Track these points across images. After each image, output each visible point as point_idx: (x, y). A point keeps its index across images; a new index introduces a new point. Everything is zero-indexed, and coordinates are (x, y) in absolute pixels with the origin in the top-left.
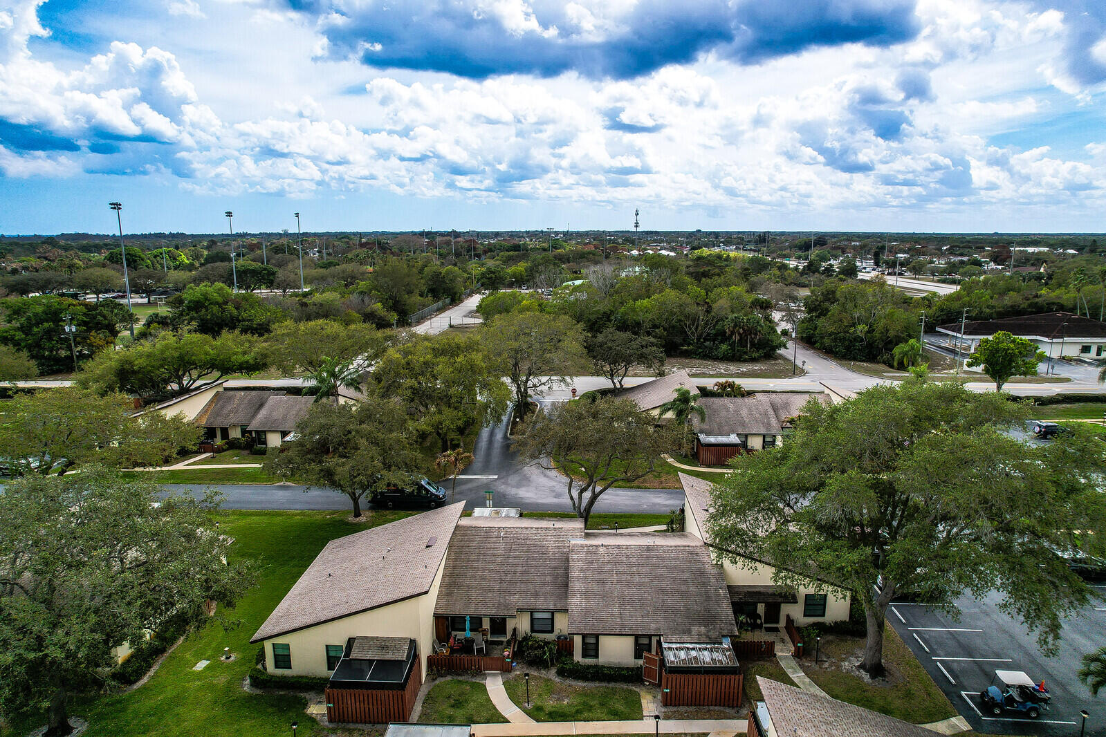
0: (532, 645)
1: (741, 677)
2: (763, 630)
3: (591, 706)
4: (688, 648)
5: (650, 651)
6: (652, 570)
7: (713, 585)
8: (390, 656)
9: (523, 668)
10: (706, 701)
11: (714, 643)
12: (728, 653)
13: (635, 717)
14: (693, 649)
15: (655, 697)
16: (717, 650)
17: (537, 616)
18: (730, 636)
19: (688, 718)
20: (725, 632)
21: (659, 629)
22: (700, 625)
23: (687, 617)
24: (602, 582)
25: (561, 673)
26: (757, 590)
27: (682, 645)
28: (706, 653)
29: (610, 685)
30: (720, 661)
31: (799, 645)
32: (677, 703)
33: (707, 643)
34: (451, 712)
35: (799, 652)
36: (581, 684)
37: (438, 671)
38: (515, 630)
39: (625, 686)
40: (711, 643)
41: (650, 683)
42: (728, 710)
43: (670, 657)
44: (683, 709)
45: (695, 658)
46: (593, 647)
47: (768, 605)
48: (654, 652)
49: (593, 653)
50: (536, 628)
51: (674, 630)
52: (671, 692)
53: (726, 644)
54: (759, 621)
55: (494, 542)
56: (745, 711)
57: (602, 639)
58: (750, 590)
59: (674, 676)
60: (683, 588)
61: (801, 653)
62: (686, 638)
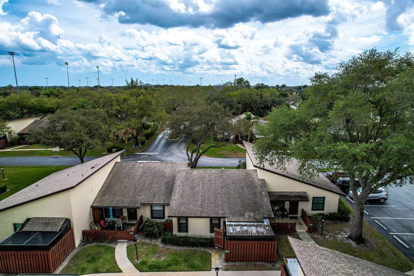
0: (148, 225)
1: (276, 242)
2: (289, 218)
3: (178, 262)
4: (242, 225)
5: (219, 227)
6: (223, 182)
7: (259, 189)
8: (48, 229)
9: (142, 238)
10: (253, 258)
11: (259, 222)
12: (267, 228)
13: (205, 269)
14: (245, 225)
15: (220, 256)
16: (260, 226)
17: (155, 208)
18: (269, 218)
19: (241, 269)
20: (266, 216)
21: (225, 214)
22: (250, 211)
23: (243, 207)
24: (193, 188)
25: (164, 241)
26: (285, 194)
27: (238, 223)
28: (253, 228)
29: (194, 249)
30: (262, 233)
31: (311, 225)
32: (234, 260)
33: (254, 222)
34: (85, 265)
35: (310, 229)
36: (175, 248)
37: (88, 239)
38: (142, 217)
39: (203, 249)
40: (256, 222)
41: (219, 247)
42: (267, 264)
43: (230, 230)
44: (238, 264)
45: (246, 231)
46: (184, 225)
47: (291, 203)
48: (222, 228)
49: (184, 229)
50: (155, 216)
51: (233, 214)
52: (230, 252)
53: (266, 222)
54: (286, 213)
55: (136, 169)
56: (278, 265)
57: (190, 220)
58: (281, 194)
59: (232, 242)
60: (241, 191)
61: (312, 230)
62: (241, 219)
